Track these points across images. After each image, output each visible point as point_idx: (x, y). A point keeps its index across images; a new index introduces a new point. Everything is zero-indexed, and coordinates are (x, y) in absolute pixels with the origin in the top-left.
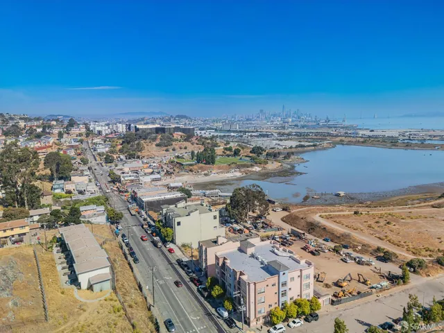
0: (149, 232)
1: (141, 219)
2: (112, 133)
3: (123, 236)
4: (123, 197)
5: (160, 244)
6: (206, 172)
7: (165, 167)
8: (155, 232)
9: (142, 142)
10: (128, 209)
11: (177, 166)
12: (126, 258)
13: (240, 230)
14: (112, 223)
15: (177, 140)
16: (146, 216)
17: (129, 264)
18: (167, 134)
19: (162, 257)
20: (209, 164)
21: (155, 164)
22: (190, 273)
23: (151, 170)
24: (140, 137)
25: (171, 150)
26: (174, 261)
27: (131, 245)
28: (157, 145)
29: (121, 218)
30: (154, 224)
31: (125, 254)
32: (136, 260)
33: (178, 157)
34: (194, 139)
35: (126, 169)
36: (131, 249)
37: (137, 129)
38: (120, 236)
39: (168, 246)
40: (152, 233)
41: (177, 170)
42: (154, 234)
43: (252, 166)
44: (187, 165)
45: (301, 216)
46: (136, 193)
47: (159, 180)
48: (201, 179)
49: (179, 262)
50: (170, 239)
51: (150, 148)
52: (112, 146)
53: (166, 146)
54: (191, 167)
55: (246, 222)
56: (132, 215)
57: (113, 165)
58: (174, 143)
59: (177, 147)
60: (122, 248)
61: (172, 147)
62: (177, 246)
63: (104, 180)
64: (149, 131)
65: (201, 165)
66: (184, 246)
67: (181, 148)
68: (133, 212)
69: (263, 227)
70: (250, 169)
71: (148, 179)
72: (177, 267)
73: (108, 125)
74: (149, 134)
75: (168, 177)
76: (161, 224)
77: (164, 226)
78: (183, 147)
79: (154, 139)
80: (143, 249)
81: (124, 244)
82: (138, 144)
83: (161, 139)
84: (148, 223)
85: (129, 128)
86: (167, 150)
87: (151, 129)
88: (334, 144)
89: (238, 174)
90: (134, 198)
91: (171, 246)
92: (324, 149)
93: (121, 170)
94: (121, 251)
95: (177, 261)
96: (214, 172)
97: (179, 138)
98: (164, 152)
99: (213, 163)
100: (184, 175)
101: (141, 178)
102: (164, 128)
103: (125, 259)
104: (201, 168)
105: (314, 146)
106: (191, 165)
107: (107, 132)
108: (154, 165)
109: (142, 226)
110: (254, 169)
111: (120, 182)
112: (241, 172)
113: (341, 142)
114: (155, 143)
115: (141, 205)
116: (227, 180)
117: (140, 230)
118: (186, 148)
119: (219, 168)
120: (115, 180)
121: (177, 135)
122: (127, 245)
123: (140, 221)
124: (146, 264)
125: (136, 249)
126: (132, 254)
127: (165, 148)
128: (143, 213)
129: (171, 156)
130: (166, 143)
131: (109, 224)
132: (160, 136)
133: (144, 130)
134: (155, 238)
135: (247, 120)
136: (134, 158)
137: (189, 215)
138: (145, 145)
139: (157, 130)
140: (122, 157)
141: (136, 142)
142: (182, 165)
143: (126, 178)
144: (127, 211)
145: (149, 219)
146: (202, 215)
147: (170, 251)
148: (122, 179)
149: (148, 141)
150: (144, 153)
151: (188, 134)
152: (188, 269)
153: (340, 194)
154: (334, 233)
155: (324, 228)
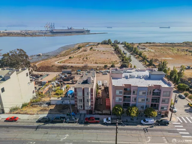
153: (40, 55)
154: (79, 67)
155: (72, 67)
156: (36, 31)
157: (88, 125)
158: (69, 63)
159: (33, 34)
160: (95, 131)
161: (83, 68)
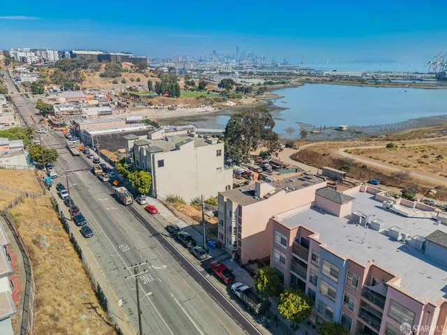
0: (105, 180)
1: (90, 161)
2: (40, 61)
3: (60, 187)
4: (59, 133)
5: (129, 199)
6: (170, 106)
7: (115, 100)
8: (117, 179)
9: (82, 71)
10: (67, 147)
11: (131, 98)
12: (66, 228)
13: (245, 172)
14: (39, 167)
15: (126, 71)
16: (96, 156)
17: (72, 240)
18: (113, 63)
19: (137, 222)
20: (173, 96)
21: (102, 96)
22: (202, 253)
23: (96, 102)
24: (79, 65)
25: (120, 82)
26: (161, 230)
27: (76, 204)
28: (102, 76)
29: (54, 159)
30: (111, 168)
31: (63, 221)
32: (86, 232)
33: (130, 89)
34: (147, 71)
35: (62, 99)
36: (74, 210)
37: (73, 56)
38: (53, 188)
39: (143, 202)
40: (111, 181)
41: (132, 104)
42: (115, 183)
43: (224, 100)
44: (144, 97)
45: (322, 152)
46: (77, 125)
47: (109, 113)
48: (165, 114)
49: (173, 231)
50: (147, 191)
51: (93, 79)
52: (41, 77)
53: (113, 77)
54: (151, 100)
55: (249, 162)
56: (73, 155)
57: (43, 96)
58: (123, 74)
59: (126, 79)
60: (56, 208)
61: (122, 78)
62: (161, 202)
63: (30, 112)
64: (89, 58)
65: (162, 97)
66: (171, 200)
67: (132, 81)
68: (76, 151)
69: (274, 168)
70: (223, 104)
71: (93, 111)
72: (171, 241)
73: (34, 51)
74: (90, 61)
75: (121, 111)
76: (126, 165)
77: (131, 169)
78: (135, 79)
79: (97, 69)
80: (99, 210)
81: (60, 203)
82: (77, 74)
83: (106, 69)
84: (101, 165)
85: (63, 56)
86: (115, 82)
87: (92, 55)
88: (303, 83)
89: (210, 109)
90: (76, 133)
91: (149, 201)
92: (295, 86)
93: (54, 100)
94: (55, 214)
95: (167, 229)
96: (180, 106)
97: (129, 68)
98: (112, 84)
99: (178, 95)
100: (142, 108)
101: (84, 109)
102: (109, 56)
103: (63, 232)
104: (163, 101)
105: (283, 83)
106: (150, 97)
107: (33, 60)
108: (100, 96)
109: (93, 171)
110: (228, 104)
111: (53, 114)
112: (213, 107)
113: (308, 81)
114: (99, 73)
115: (87, 140)
116: (199, 116)
117: (90, 178)
118: (138, 80)
119: (186, 102)
120: (45, 111)
121: (126, 65)
122: (68, 202)
123: (88, 164)
124: (107, 239)
125: (84, 211)
126: (78, 219)
127: (112, 80)
128: (92, 152)
129: (120, 88)
130: (113, 74)
131: (33, 168)
132: (104, 65)
133: (83, 57)
134: (119, 189)
135: (200, 61)
136: (72, 89)
137: (177, 148)
138: (85, 75)
139: (100, 58)
140: (55, 87)
141: (73, 72)
142: (138, 97)
143: (61, 109)
144: (65, 150)
145: (102, 161)
146: (198, 148)
147: (150, 210)
148: (56, 110)
149: (89, 70)
150: (86, 84)
151: (140, 65)
152: (194, 244)
153: (342, 128)
154: (381, 173)
155: (364, 167)
156: (396, 74)
157: (208, 275)
158: (370, 157)
159: (389, 82)
160: (203, 290)
161: (391, 178)
